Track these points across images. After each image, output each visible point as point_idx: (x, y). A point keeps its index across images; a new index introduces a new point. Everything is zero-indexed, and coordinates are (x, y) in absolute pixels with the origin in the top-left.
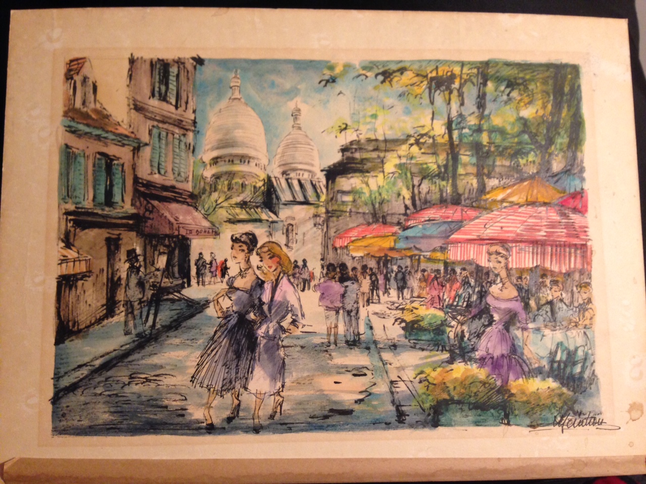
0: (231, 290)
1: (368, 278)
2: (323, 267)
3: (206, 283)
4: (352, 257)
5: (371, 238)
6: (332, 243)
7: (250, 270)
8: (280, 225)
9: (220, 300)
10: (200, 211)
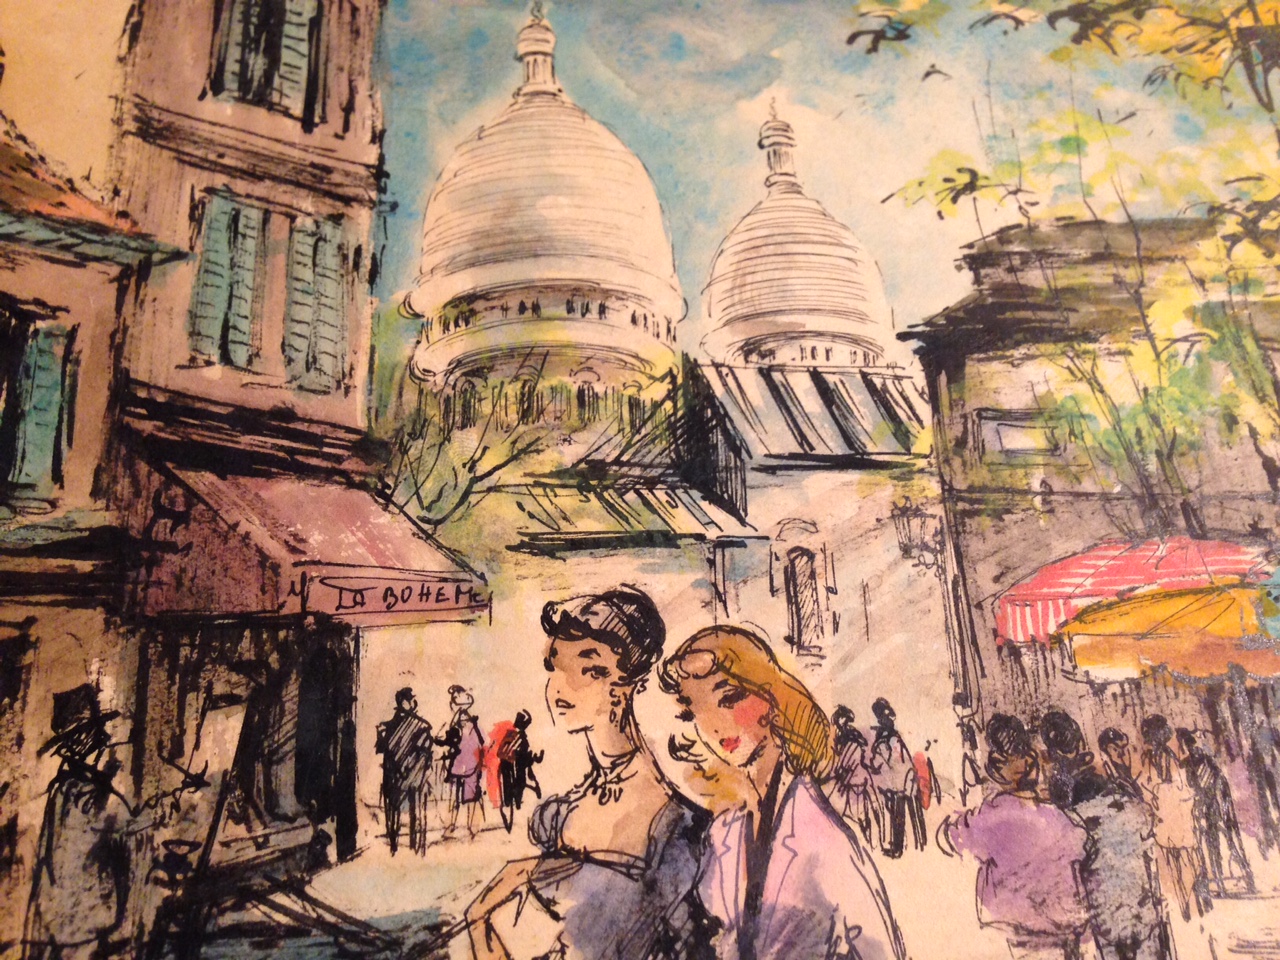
0: (551, 863)
1: (1180, 775)
2: (969, 736)
3: (431, 837)
4: (1091, 683)
5: (1154, 597)
6: (991, 624)
7: (638, 764)
8: (758, 553)
9: (502, 919)
10: (401, 509)
